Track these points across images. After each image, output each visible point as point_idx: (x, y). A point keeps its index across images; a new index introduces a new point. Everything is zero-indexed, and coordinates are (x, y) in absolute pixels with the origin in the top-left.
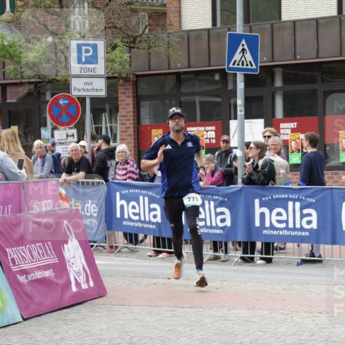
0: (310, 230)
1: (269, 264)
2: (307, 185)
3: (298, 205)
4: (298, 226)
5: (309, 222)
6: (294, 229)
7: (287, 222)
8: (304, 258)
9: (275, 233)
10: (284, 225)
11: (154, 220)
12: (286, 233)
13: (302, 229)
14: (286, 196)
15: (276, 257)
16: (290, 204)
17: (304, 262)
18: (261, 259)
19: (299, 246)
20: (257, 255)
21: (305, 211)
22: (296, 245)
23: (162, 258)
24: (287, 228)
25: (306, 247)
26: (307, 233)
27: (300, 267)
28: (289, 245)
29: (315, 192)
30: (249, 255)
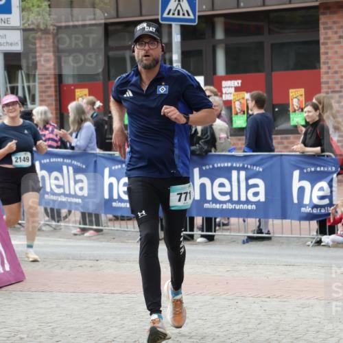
0: (257, 203)
1: (211, 243)
2: (254, 151)
3: (243, 174)
4: (243, 198)
5: (256, 194)
6: (239, 202)
7: (230, 194)
8: (251, 234)
9: (218, 206)
10: (227, 198)
11: (80, 193)
12: (230, 206)
13: (248, 202)
14: (229, 165)
15: (218, 234)
16: (234, 173)
17: (250, 239)
18: (202, 236)
19: (244, 221)
20: (197, 233)
21: (251, 182)
22: (241, 220)
23: (89, 237)
24: (231, 201)
25: (253, 222)
26: (254, 207)
27: (246, 245)
28: (233, 220)
29: (262, 159)
30: (188, 233)
